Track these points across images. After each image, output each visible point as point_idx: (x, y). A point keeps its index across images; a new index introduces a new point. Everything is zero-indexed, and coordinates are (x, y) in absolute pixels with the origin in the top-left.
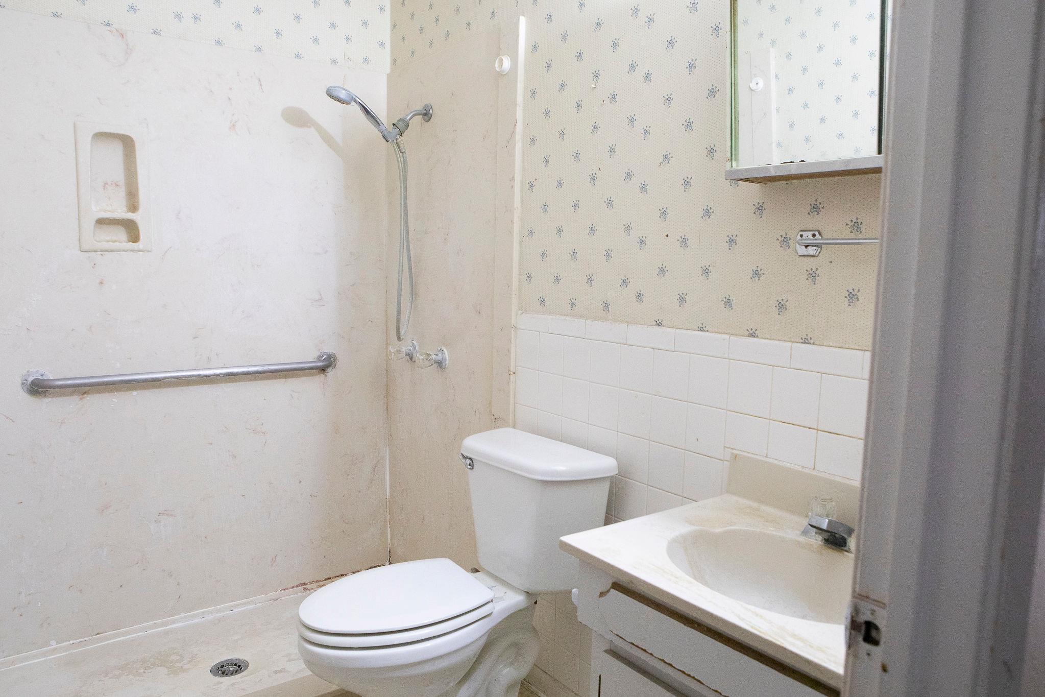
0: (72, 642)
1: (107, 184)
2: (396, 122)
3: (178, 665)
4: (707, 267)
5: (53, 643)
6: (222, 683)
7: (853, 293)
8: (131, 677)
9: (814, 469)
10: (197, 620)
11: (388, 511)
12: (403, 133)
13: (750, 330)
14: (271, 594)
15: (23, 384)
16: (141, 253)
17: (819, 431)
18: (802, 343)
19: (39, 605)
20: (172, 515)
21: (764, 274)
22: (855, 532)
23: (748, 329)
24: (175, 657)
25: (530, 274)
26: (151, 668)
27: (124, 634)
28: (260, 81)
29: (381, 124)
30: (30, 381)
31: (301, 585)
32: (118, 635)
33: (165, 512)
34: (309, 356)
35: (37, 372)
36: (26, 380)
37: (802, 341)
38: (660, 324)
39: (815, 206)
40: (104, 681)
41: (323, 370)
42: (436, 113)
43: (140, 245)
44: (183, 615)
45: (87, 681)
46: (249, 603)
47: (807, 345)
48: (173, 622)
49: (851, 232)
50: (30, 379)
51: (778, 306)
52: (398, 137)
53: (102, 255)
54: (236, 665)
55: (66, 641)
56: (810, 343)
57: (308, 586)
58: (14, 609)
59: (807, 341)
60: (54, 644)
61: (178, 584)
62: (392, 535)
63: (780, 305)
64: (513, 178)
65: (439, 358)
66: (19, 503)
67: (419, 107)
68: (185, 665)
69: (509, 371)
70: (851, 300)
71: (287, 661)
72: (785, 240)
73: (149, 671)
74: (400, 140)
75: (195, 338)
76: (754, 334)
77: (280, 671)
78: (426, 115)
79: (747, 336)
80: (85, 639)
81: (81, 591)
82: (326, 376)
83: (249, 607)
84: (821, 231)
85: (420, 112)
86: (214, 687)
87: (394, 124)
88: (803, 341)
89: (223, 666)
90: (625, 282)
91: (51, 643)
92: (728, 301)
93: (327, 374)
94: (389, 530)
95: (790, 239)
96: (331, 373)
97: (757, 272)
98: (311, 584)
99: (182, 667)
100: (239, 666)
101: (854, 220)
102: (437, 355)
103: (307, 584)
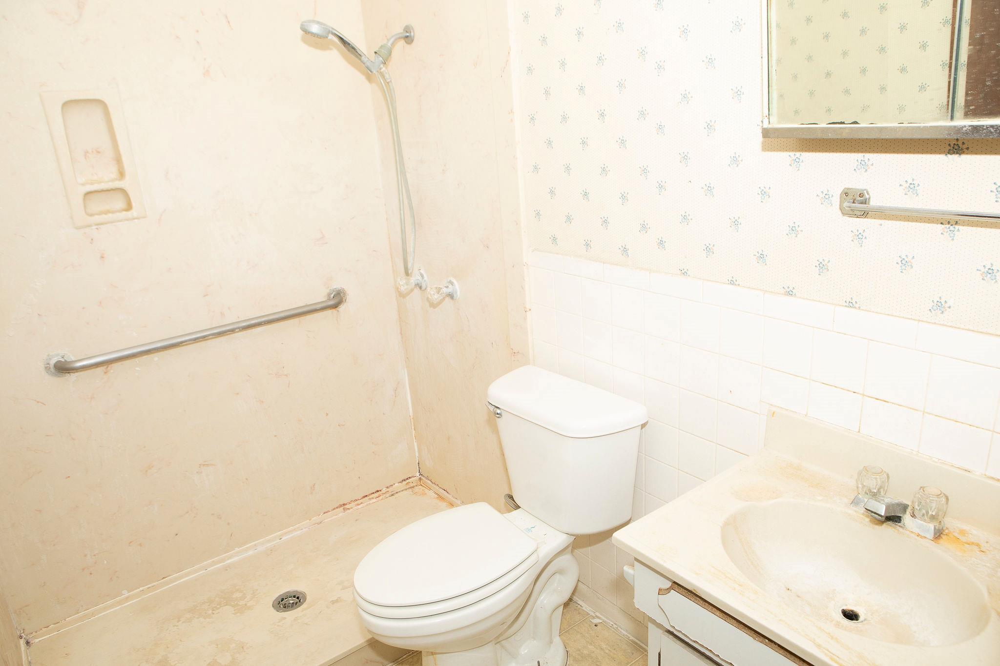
0: (141, 589)
1: (87, 152)
2: (378, 49)
3: (242, 603)
4: (736, 218)
5: (125, 592)
6: (285, 618)
7: (906, 259)
8: (202, 619)
9: (859, 432)
10: (251, 553)
11: (413, 427)
12: (387, 61)
13: (786, 288)
14: (315, 519)
15: (46, 368)
16: (136, 220)
17: (865, 397)
18: (846, 306)
19: (105, 563)
20: (212, 465)
21: (802, 231)
22: (909, 508)
23: (785, 287)
24: (237, 595)
25: (538, 211)
26: (219, 608)
27: (187, 575)
28: (226, 17)
29: (362, 55)
30: (53, 365)
31: (341, 506)
32: (182, 577)
33: (206, 463)
34: (320, 296)
35: (58, 355)
36: (48, 364)
37: (845, 304)
38: (685, 274)
39: (863, 163)
40: (177, 626)
41: (335, 306)
42: (418, 34)
43: (134, 213)
44: (237, 550)
45: (163, 627)
46: (295, 530)
47: (853, 310)
48: (230, 558)
49: (905, 194)
50: (53, 362)
51: (818, 266)
52: (382, 66)
53: (97, 229)
54: (294, 597)
55: (136, 589)
56: (855, 307)
57: (346, 507)
58: (83, 569)
59: (851, 305)
60: (126, 594)
61: (229, 524)
62: (419, 449)
63: (821, 265)
64: (511, 110)
65: (450, 290)
66: (66, 478)
67: (399, 30)
68: (248, 601)
69: (525, 308)
70: (904, 267)
71: (341, 589)
72: (827, 197)
73: (217, 611)
74: (384, 69)
75: (205, 296)
76: (791, 293)
77: (337, 601)
78: (408, 39)
79: (783, 294)
80: (153, 584)
81: (140, 545)
82: (338, 311)
83: (295, 534)
84: (869, 191)
85: (400, 35)
86: (279, 624)
87: (376, 53)
88: (847, 305)
89: (282, 600)
90: (644, 227)
91: (123, 592)
92: (762, 256)
93: (339, 309)
94: (415, 444)
95: (832, 196)
96: (342, 308)
97: (793, 228)
98: (350, 503)
99: (246, 605)
100: (298, 598)
101: (910, 181)
102: (447, 287)
103: (346, 504)
